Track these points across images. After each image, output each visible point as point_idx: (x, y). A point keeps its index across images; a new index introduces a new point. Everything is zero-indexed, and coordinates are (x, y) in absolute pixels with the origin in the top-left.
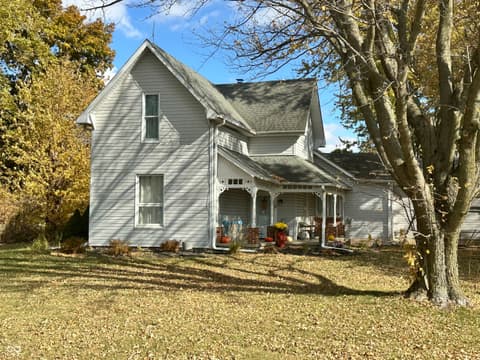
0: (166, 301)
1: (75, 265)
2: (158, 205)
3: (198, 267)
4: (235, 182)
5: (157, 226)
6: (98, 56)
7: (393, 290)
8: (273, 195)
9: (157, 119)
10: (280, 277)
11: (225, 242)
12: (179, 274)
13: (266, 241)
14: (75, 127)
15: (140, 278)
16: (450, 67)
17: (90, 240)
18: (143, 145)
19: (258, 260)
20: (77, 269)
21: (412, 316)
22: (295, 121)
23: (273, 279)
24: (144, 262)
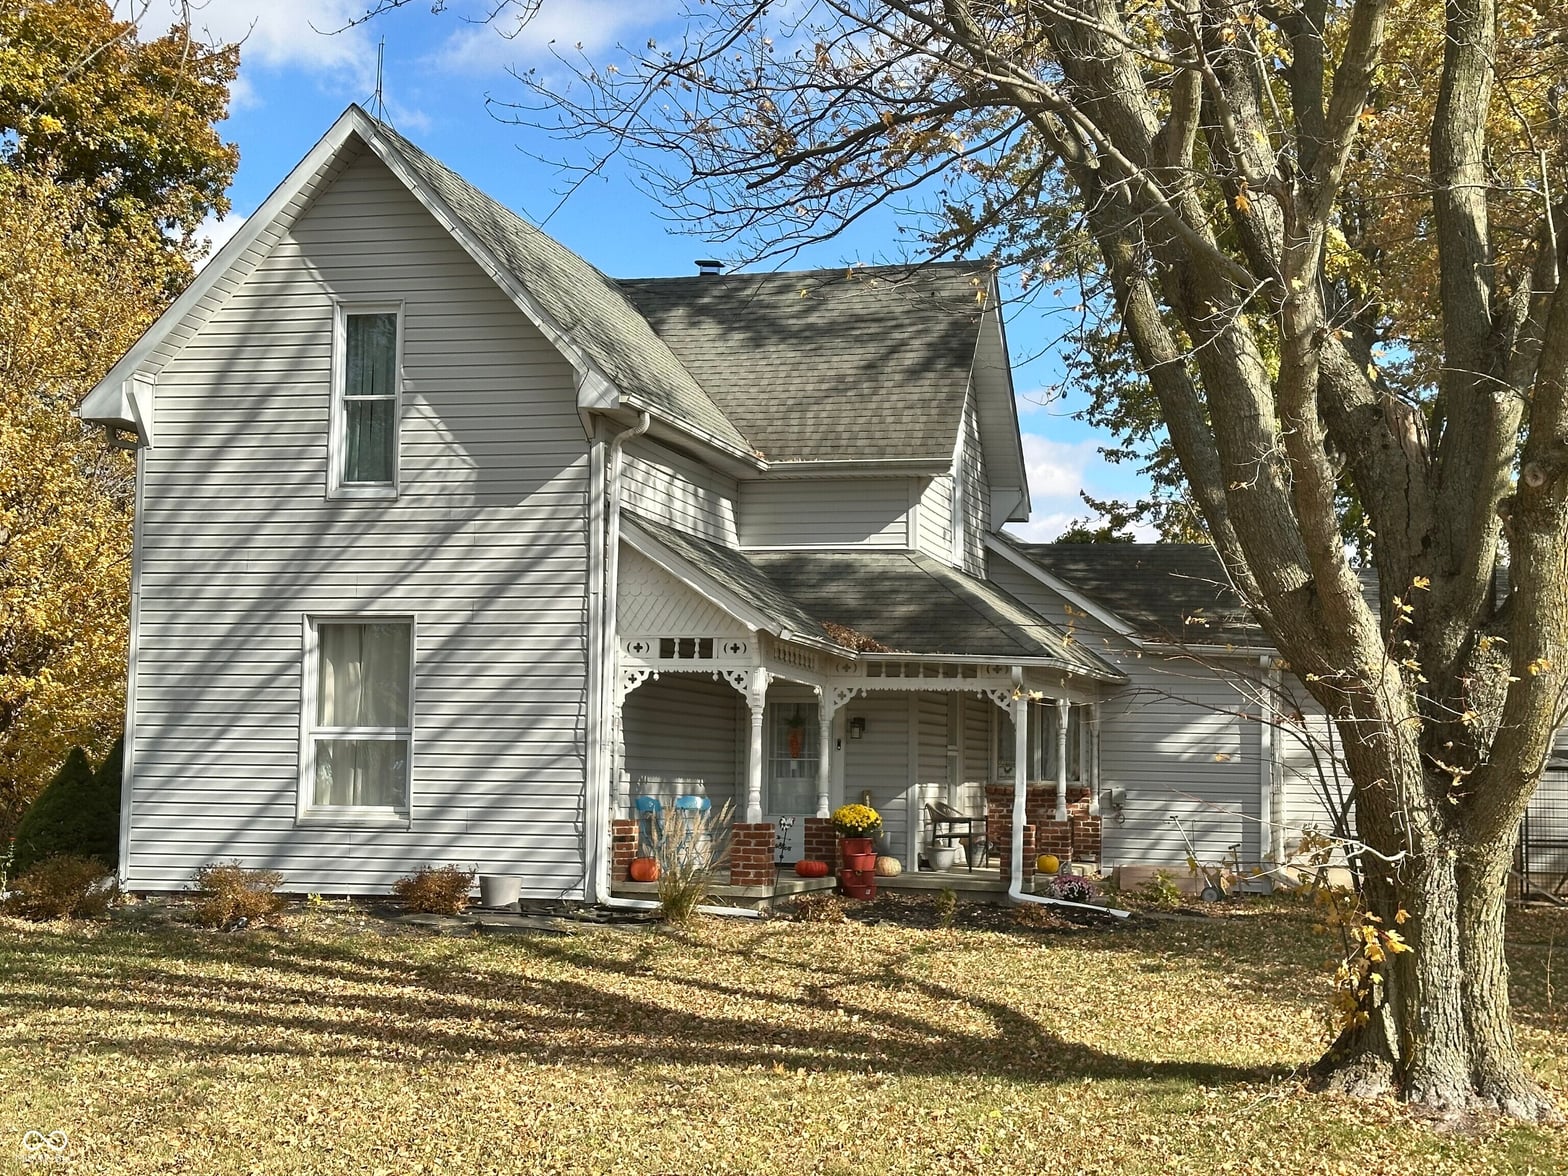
0: (407, 1098)
1: (65, 964)
2: (390, 735)
3: (538, 970)
4: (687, 648)
5: (383, 814)
6: (170, 167)
7: (1267, 1059)
8: (831, 698)
9: (390, 405)
10: (850, 1011)
11: (645, 877)
12: (462, 999)
13: (804, 873)
14: (76, 435)
15: (314, 1012)
16: (1481, 227)
17: (124, 870)
18: (337, 505)
19: (768, 948)
20: (68, 980)
21: (1333, 1157)
22: (916, 423)
23: (822, 1020)
24: (328, 953)
